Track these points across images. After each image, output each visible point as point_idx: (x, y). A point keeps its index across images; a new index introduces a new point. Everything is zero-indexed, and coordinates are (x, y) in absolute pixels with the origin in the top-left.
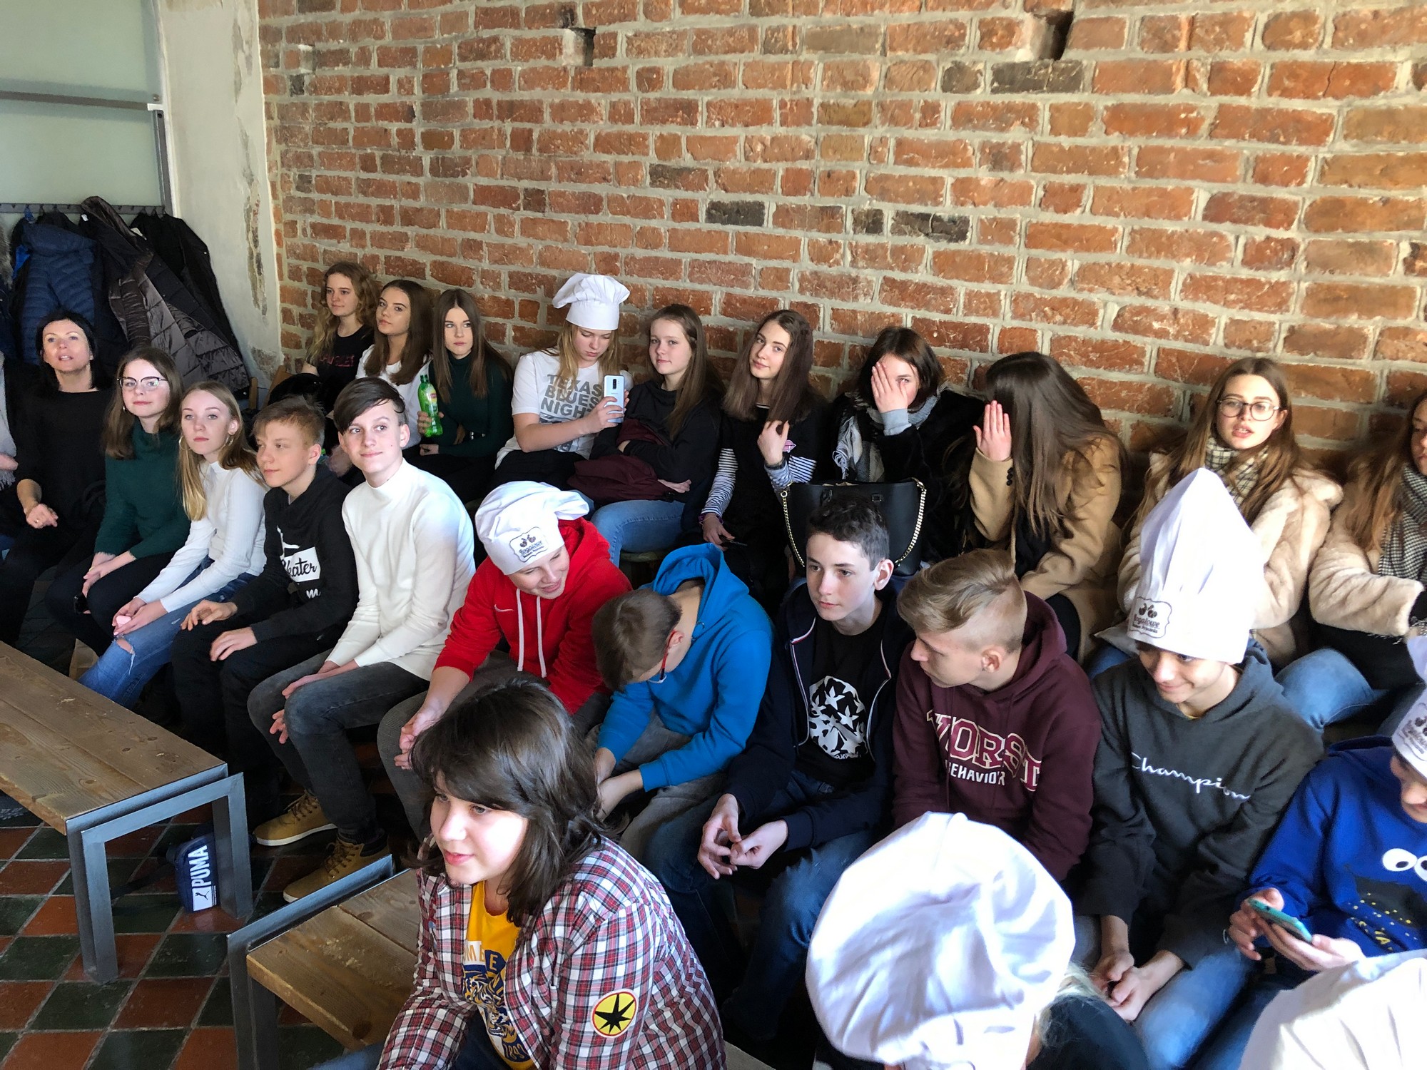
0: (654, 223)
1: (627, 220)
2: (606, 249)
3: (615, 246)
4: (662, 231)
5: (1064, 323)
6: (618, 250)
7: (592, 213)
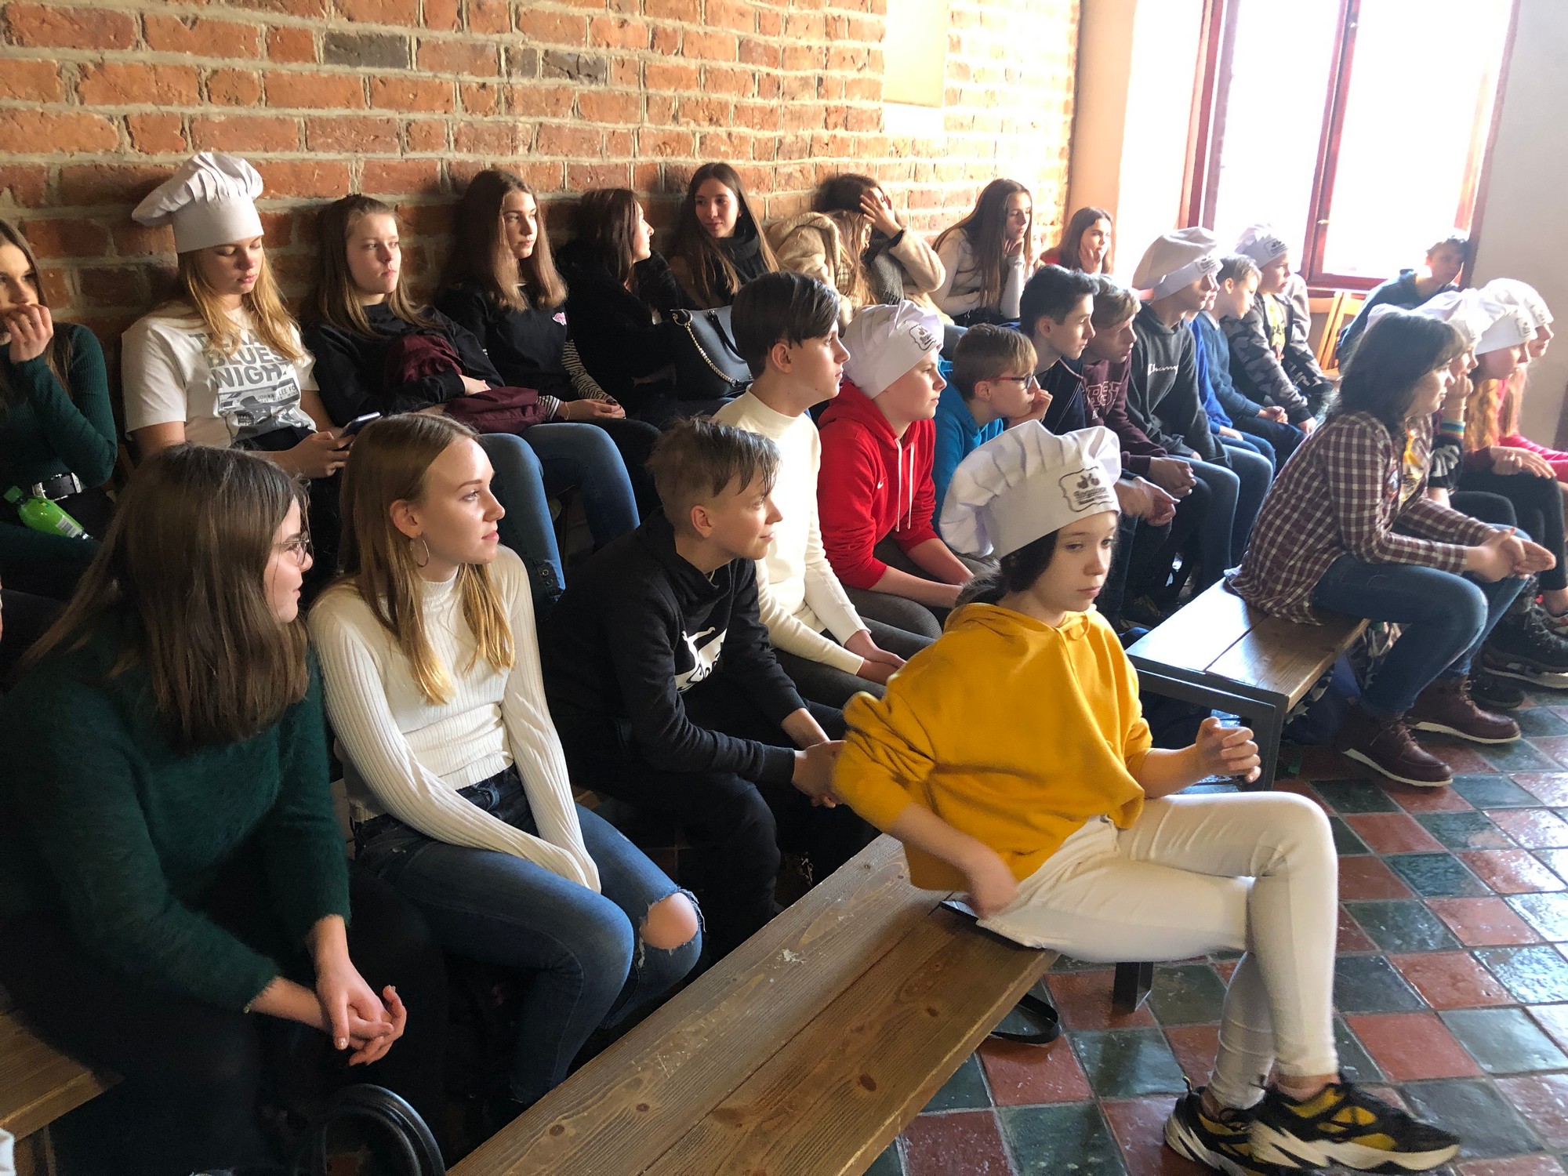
0: (239, 64)
1: (188, 58)
2: (149, 108)
3: (170, 103)
4: (255, 75)
5: (673, 154)
6: (175, 109)
7: (110, 46)
